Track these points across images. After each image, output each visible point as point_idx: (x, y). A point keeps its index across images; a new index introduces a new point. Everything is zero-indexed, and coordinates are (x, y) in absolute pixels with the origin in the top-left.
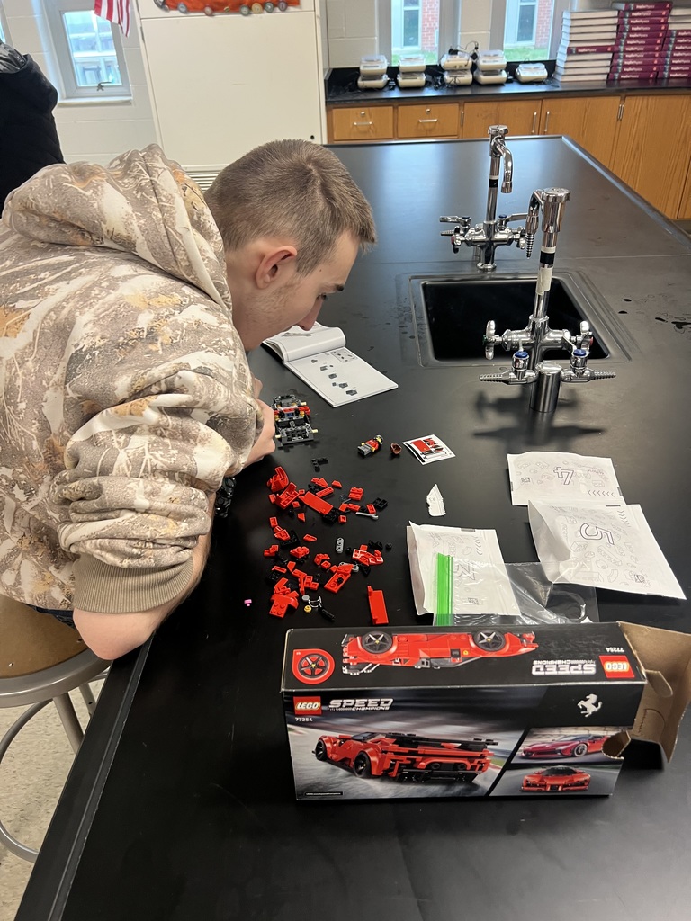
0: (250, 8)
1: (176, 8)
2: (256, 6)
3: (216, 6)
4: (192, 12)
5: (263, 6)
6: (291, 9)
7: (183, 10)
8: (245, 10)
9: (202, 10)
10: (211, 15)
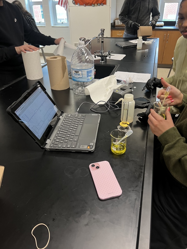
0: (94, 5)
1: (77, 4)
2: (96, 4)
3: (86, 4)
4: (81, 5)
5: (97, 4)
6: (104, 5)
7: (79, 5)
8: (93, 5)
9: (83, 5)
10: (85, 6)
